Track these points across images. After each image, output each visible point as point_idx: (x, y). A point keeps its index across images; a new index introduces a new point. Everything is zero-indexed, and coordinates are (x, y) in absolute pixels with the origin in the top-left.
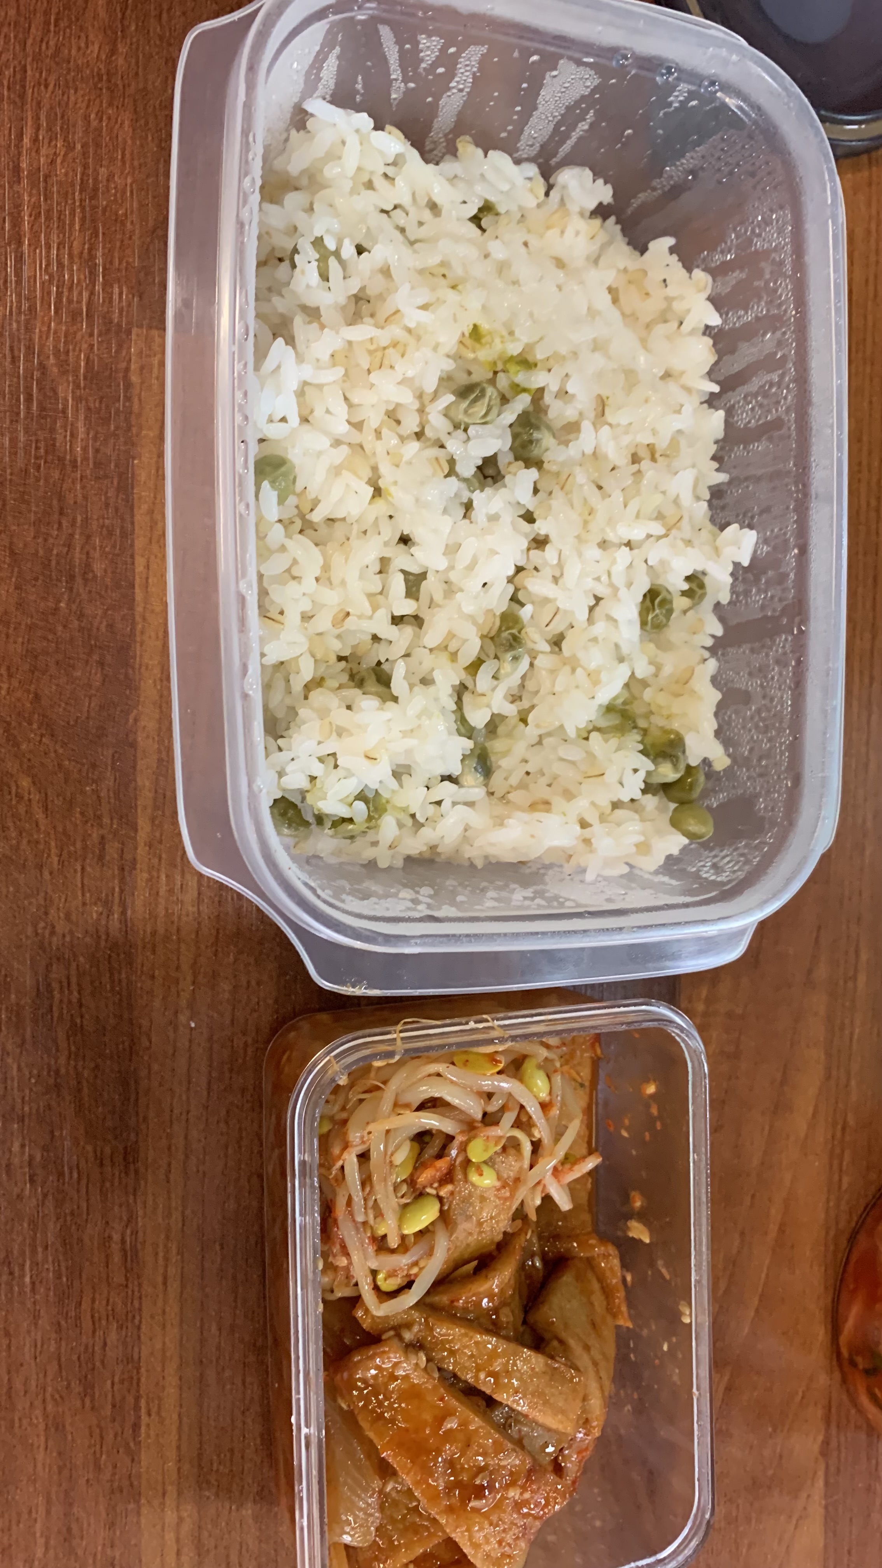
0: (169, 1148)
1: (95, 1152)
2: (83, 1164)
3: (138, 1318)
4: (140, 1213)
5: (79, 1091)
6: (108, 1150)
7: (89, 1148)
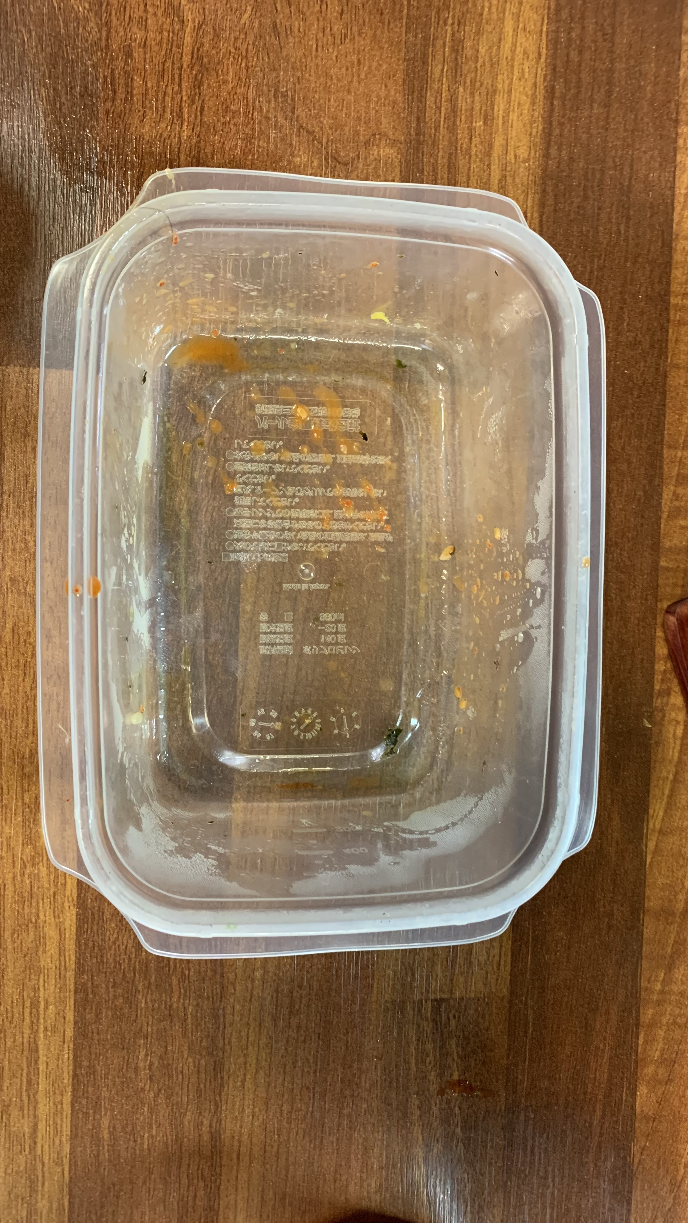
0: (245, 1064)
1: (194, 1062)
2: (186, 1071)
3: (218, 1181)
4: (224, 1108)
5: (185, 1020)
6: (203, 1062)
7: (190, 1060)
